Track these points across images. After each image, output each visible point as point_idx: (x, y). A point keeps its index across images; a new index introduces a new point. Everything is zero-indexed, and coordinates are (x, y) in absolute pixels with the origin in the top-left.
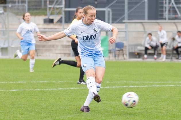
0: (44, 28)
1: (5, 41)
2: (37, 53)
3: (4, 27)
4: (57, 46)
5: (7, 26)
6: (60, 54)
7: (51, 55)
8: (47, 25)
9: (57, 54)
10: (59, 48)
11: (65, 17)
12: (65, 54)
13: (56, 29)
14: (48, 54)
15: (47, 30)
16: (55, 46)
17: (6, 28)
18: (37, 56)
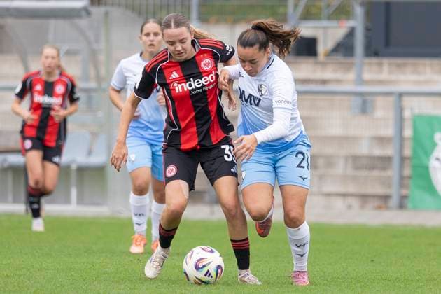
1: (94, 135)
3: (92, 73)
4: (330, 161)
5: (103, 72)
6: (344, 195)
10: (340, 168)
11: (367, 29)
12: (364, 198)
17: (99, 79)
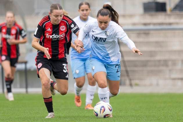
0: (145, 24)
2: (130, 80)
7: (161, 82)
8: (152, 15)
9: (174, 79)
13: (170, 24)
14: (153, 80)
15: (151, 27)
16: (170, 63)
18: (131, 85)
